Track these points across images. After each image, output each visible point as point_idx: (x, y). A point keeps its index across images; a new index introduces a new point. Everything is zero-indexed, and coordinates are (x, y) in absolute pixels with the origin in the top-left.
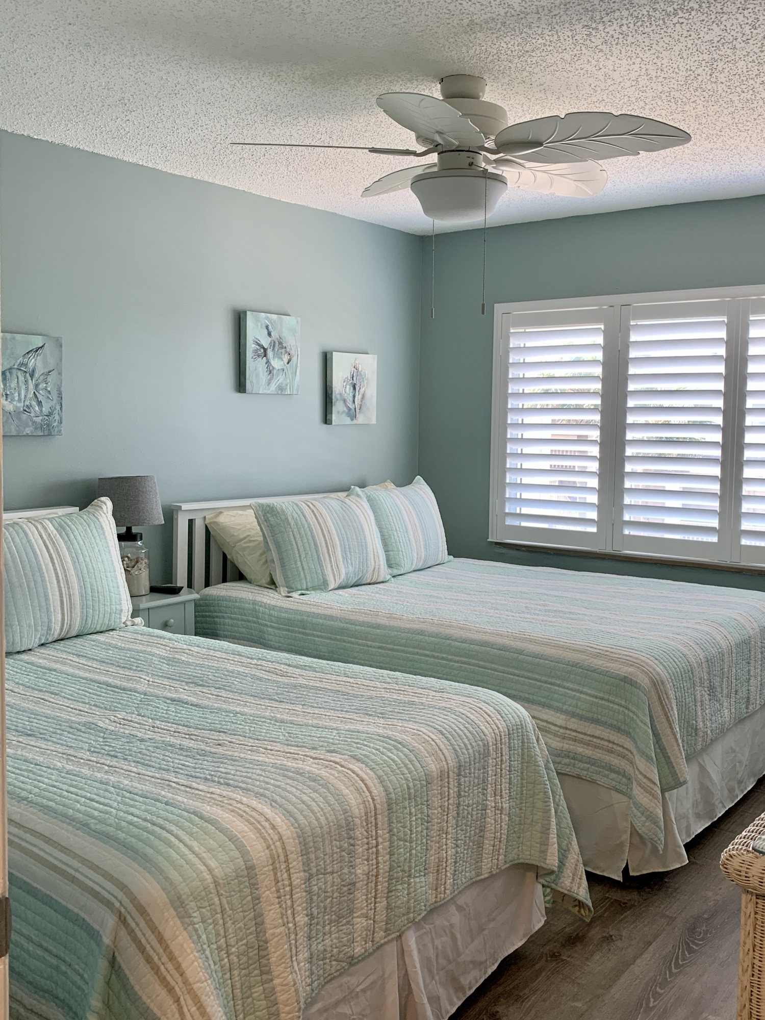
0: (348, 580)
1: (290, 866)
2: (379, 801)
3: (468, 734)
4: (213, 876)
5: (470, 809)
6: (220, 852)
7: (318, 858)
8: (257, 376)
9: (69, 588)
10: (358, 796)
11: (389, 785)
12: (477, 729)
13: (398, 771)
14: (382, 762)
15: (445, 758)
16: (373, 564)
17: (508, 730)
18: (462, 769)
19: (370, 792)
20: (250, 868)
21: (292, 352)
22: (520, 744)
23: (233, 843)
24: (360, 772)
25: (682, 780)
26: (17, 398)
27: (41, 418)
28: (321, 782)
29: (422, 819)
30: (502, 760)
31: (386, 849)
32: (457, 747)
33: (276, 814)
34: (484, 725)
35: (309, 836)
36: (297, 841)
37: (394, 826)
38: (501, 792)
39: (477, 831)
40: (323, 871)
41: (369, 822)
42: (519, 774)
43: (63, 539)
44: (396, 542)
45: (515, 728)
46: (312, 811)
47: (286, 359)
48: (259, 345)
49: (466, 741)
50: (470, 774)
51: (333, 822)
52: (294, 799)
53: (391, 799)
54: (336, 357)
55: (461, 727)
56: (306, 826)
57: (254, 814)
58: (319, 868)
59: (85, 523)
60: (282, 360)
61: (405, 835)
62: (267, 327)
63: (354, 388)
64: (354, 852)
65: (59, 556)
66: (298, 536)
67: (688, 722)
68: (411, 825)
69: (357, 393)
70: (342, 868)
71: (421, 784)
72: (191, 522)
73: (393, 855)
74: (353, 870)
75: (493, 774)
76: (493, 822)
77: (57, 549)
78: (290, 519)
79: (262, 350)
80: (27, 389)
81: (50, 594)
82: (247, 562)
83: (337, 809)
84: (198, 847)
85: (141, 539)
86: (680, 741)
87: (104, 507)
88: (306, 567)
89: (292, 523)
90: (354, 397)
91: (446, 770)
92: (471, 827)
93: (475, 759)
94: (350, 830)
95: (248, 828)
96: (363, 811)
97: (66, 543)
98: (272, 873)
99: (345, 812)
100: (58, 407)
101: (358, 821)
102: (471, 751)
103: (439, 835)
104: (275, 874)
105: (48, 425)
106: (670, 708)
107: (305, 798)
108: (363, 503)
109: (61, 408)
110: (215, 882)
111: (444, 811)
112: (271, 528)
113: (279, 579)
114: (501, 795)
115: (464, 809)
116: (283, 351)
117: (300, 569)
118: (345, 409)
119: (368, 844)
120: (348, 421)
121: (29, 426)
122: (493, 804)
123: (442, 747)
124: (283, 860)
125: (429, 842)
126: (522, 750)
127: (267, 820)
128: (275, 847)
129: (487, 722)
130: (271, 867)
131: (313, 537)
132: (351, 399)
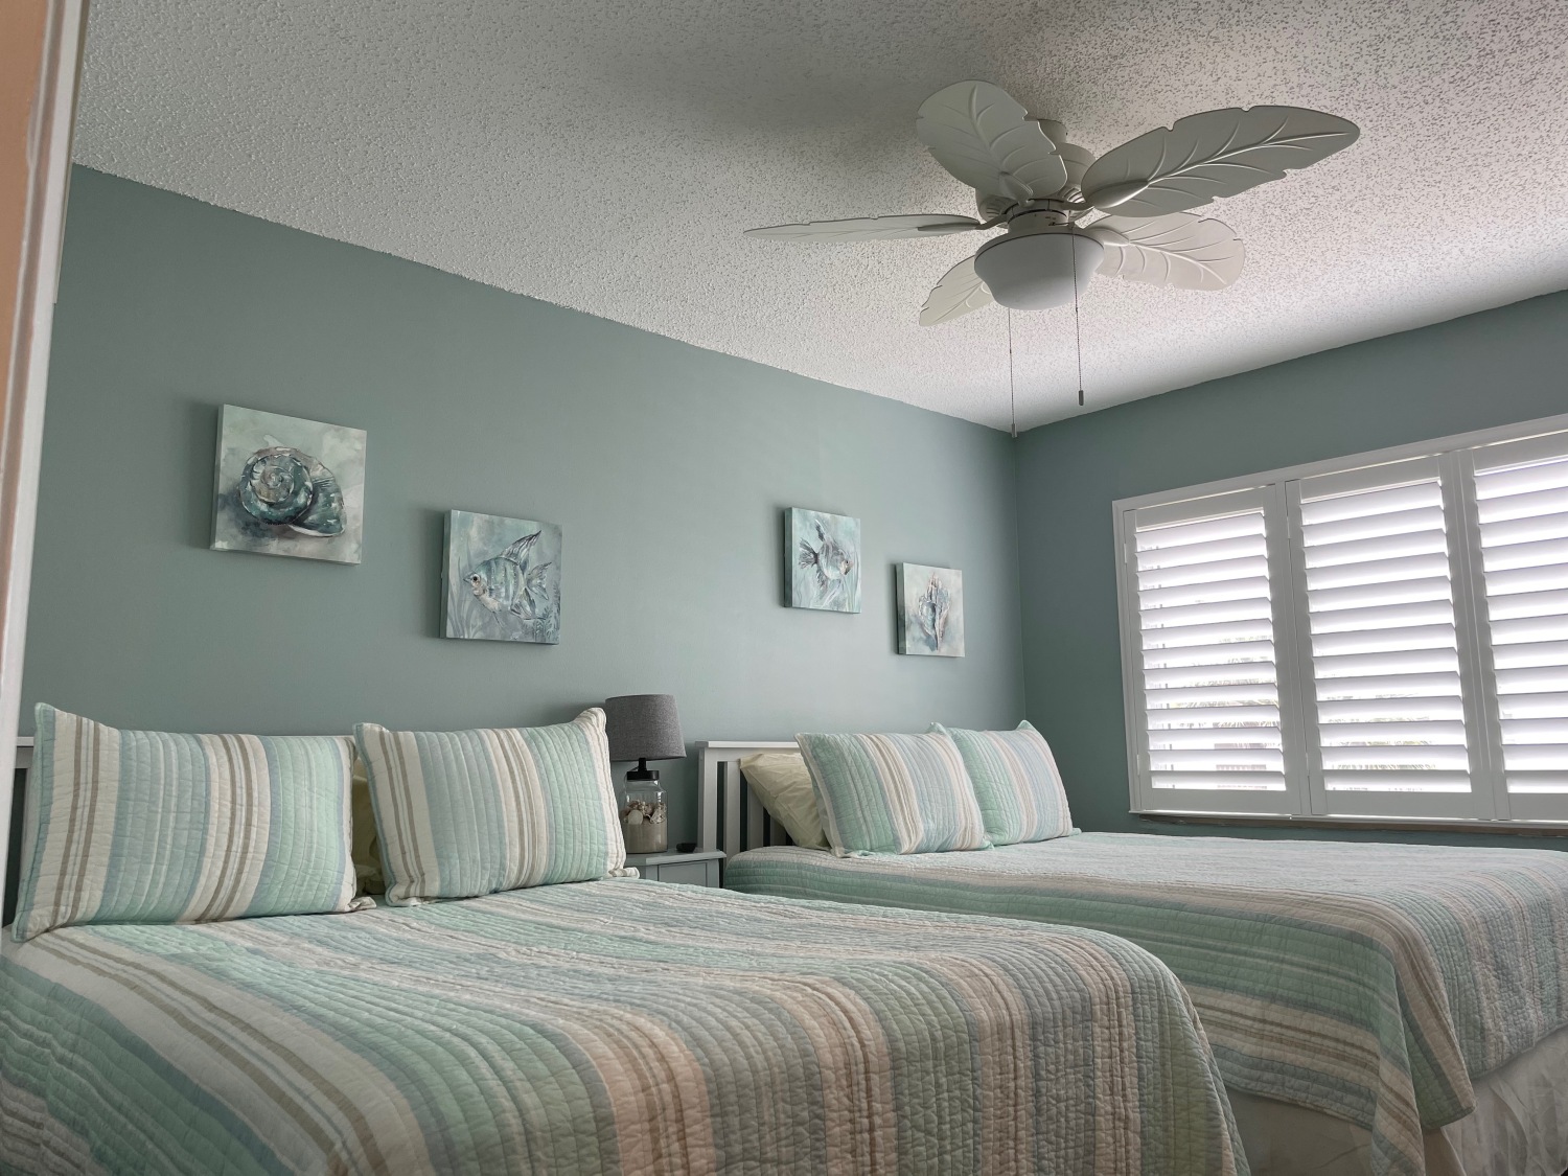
0: (929, 840)
1: (688, 1131)
2: (873, 1049)
3: (1055, 978)
4: (524, 1122)
5: (1062, 1105)
6: (550, 1083)
7: (746, 1127)
8: (807, 587)
9: (532, 814)
10: (834, 1034)
11: (895, 1027)
12: (1073, 973)
13: (914, 1009)
14: (886, 991)
15: (1007, 1004)
16: (964, 822)
17: (1132, 985)
18: (1040, 1030)
19: (858, 1032)
20: (604, 1122)
21: (851, 560)
22: (1157, 1014)
23: (578, 1073)
24: (843, 1000)
25: (1464, 1105)
26: (503, 595)
27: (532, 621)
28: (771, 1005)
29: (963, 1101)
30: (1121, 1034)
31: (890, 1141)
32: (1030, 992)
33: (673, 1039)
34: (1086, 970)
35: (728, 1083)
36: (704, 1088)
37: (906, 1100)
38: (1124, 1089)
39: (1081, 1151)
40: (757, 1154)
41: (855, 1081)
42: (1158, 1065)
43: (531, 751)
44: (996, 798)
45: (1144, 984)
46: (741, 1044)
47: (843, 567)
48: (808, 549)
49: (1049, 986)
50: (1056, 1042)
51: (779, 1067)
52: (714, 1022)
53: (898, 1050)
54: (908, 569)
55: (1044, 966)
56: (724, 1065)
57: (633, 1034)
58: (747, 1145)
59: (564, 735)
60: (839, 569)
61: (927, 1122)
62: (818, 528)
63: (934, 610)
64: (824, 1131)
65: (523, 770)
66: (857, 777)
67: (1467, 1015)
68: (939, 1106)
69: (937, 616)
70: (797, 1157)
71: (958, 1037)
72: (722, 766)
73: (906, 1153)
74: (821, 1166)
75: (1106, 1054)
76: (1110, 1140)
77: (521, 763)
78: (846, 754)
79: (812, 556)
80: (517, 584)
81: (505, 819)
82: (794, 815)
83: (788, 1046)
84: (513, 1070)
85: (657, 778)
86: (1456, 1040)
87: (594, 720)
88: (869, 819)
89: (850, 759)
90: (934, 620)
91: (1008, 1024)
92: (1066, 1141)
93: (1064, 1018)
94: (815, 1087)
95: (615, 1053)
96: (840, 1058)
97: (534, 756)
98: (648, 1137)
99: (804, 1054)
100: (555, 609)
101: (830, 1075)
102: (1057, 1003)
103: (1000, 1139)
104: (656, 1141)
105: (542, 631)
106: (1432, 984)
107: (734, 1023)
108: (946, 740)
109: (559, 611)
110: (527, 1133)
111: (1008, 1097)
112: (822, 766)
113: (834, 836)
114: (1124, 1096)
115: (1048, 1103)
116: (839, 558)
117: (862, 821)
118: (922, 635)
119: (852, 1121)
120: (927, 651)
121: (518, 630)
122: (1109, 1108)
123: (1002, 987)
124: (673, 1117)
125: (980, 1147)
126: (1161, 1025)
127: (653, 1045)
128: (660, 1091)
129: (1092, 966)
130: (647, 1126)
131: (878, 778)
132: (930, 623)
